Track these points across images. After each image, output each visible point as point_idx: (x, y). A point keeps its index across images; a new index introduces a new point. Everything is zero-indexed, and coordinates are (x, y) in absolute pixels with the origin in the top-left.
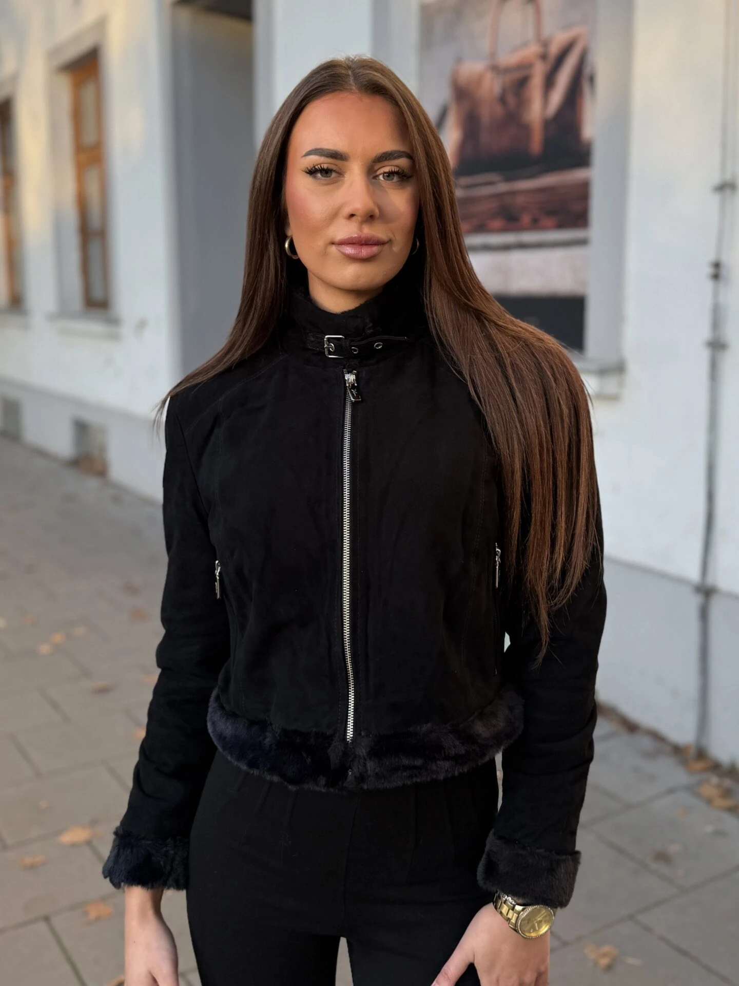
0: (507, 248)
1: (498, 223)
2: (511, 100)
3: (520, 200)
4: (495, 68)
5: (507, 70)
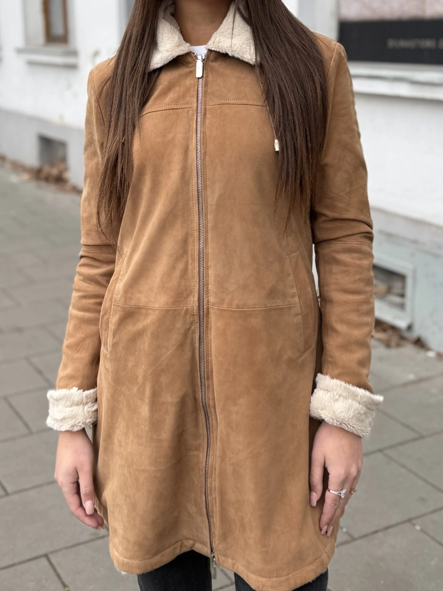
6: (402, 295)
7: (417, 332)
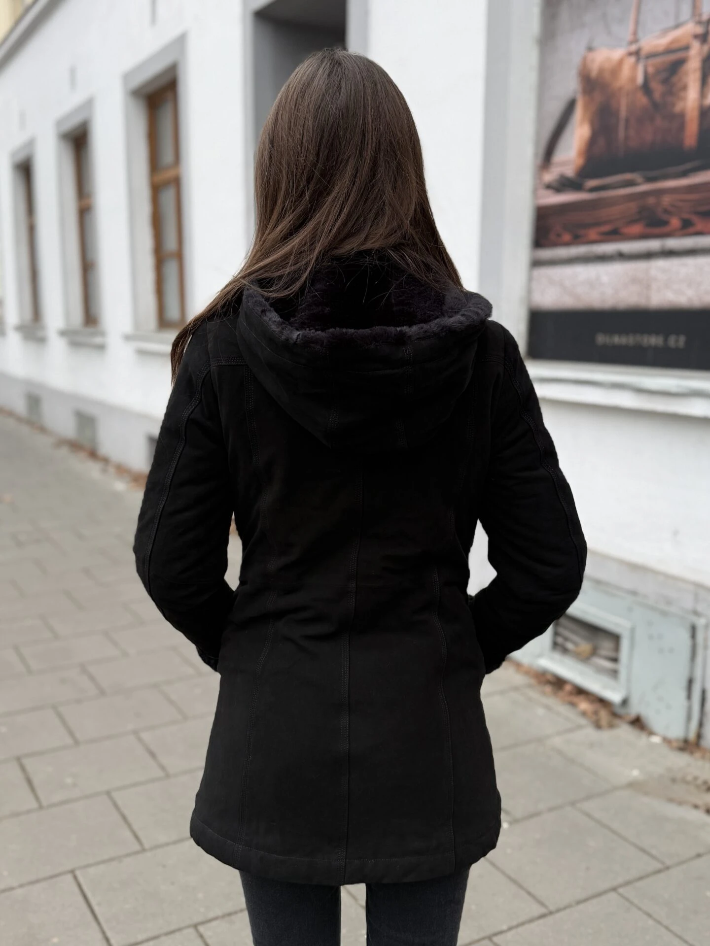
0: (648, 256)
1: (637, 229)
2: (658, 89)
3: (666, 200)
4: (637, 53)
5: (652, 55)
6: (615, 660)
7: (635, 709)
